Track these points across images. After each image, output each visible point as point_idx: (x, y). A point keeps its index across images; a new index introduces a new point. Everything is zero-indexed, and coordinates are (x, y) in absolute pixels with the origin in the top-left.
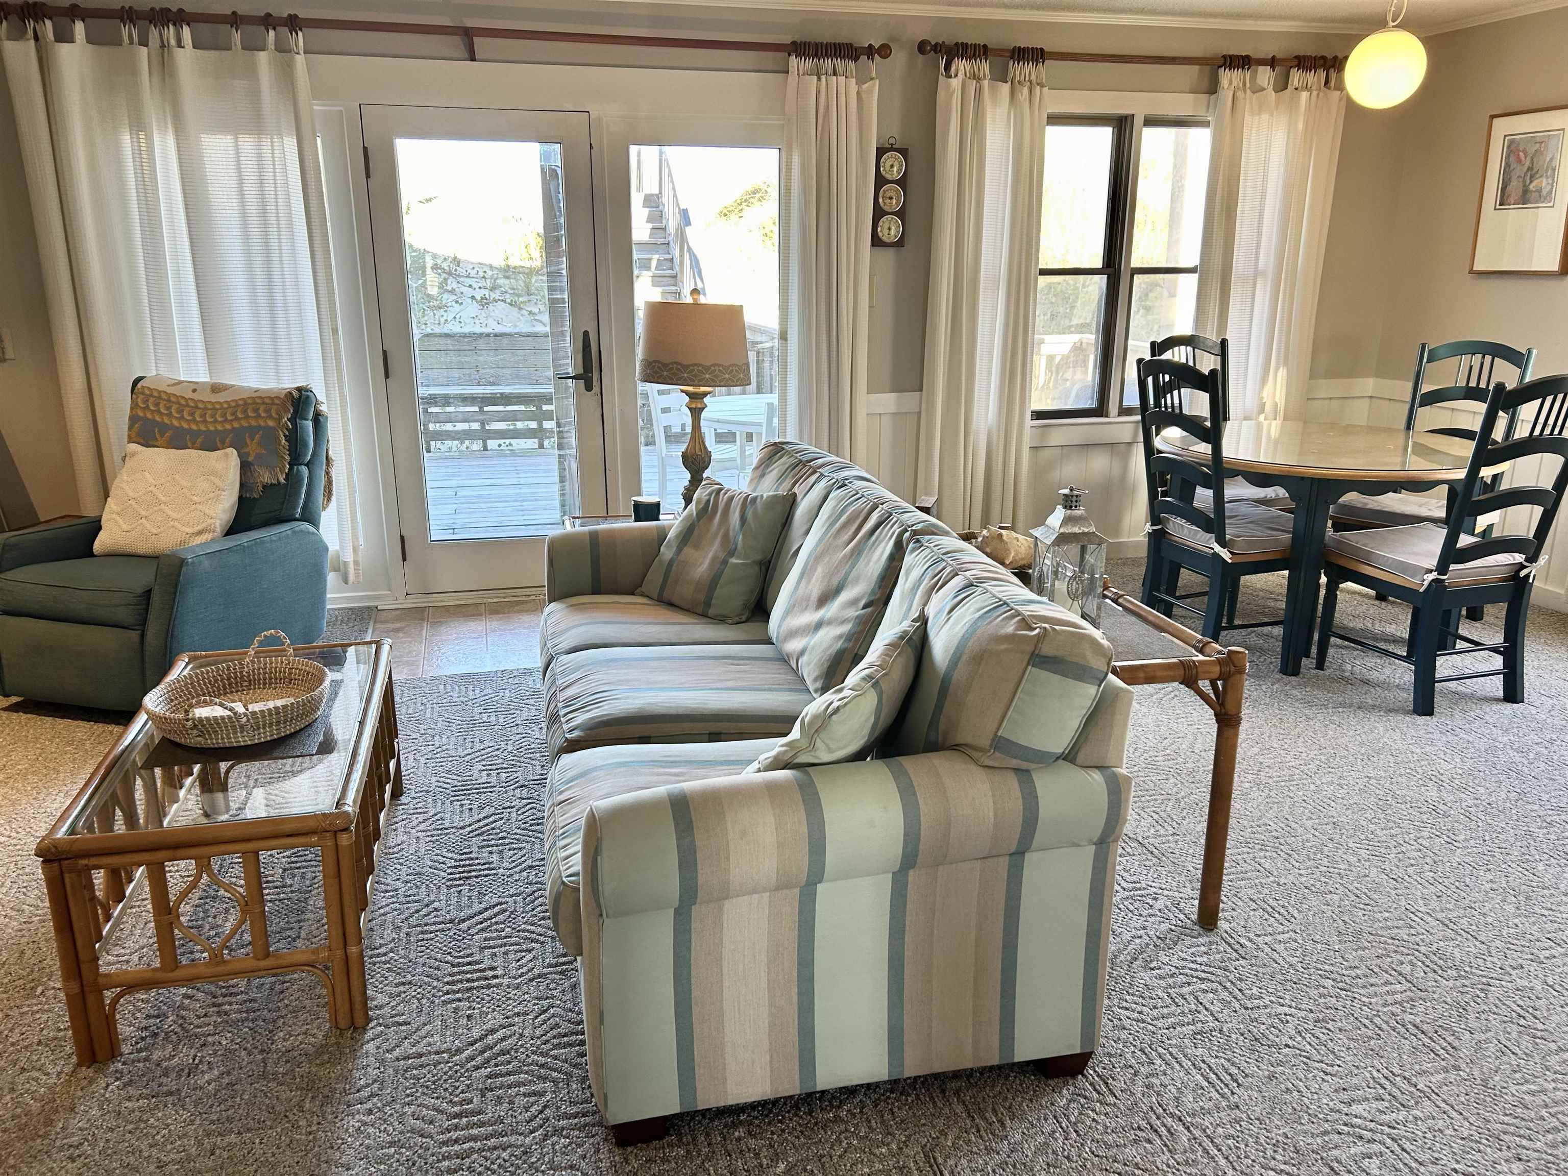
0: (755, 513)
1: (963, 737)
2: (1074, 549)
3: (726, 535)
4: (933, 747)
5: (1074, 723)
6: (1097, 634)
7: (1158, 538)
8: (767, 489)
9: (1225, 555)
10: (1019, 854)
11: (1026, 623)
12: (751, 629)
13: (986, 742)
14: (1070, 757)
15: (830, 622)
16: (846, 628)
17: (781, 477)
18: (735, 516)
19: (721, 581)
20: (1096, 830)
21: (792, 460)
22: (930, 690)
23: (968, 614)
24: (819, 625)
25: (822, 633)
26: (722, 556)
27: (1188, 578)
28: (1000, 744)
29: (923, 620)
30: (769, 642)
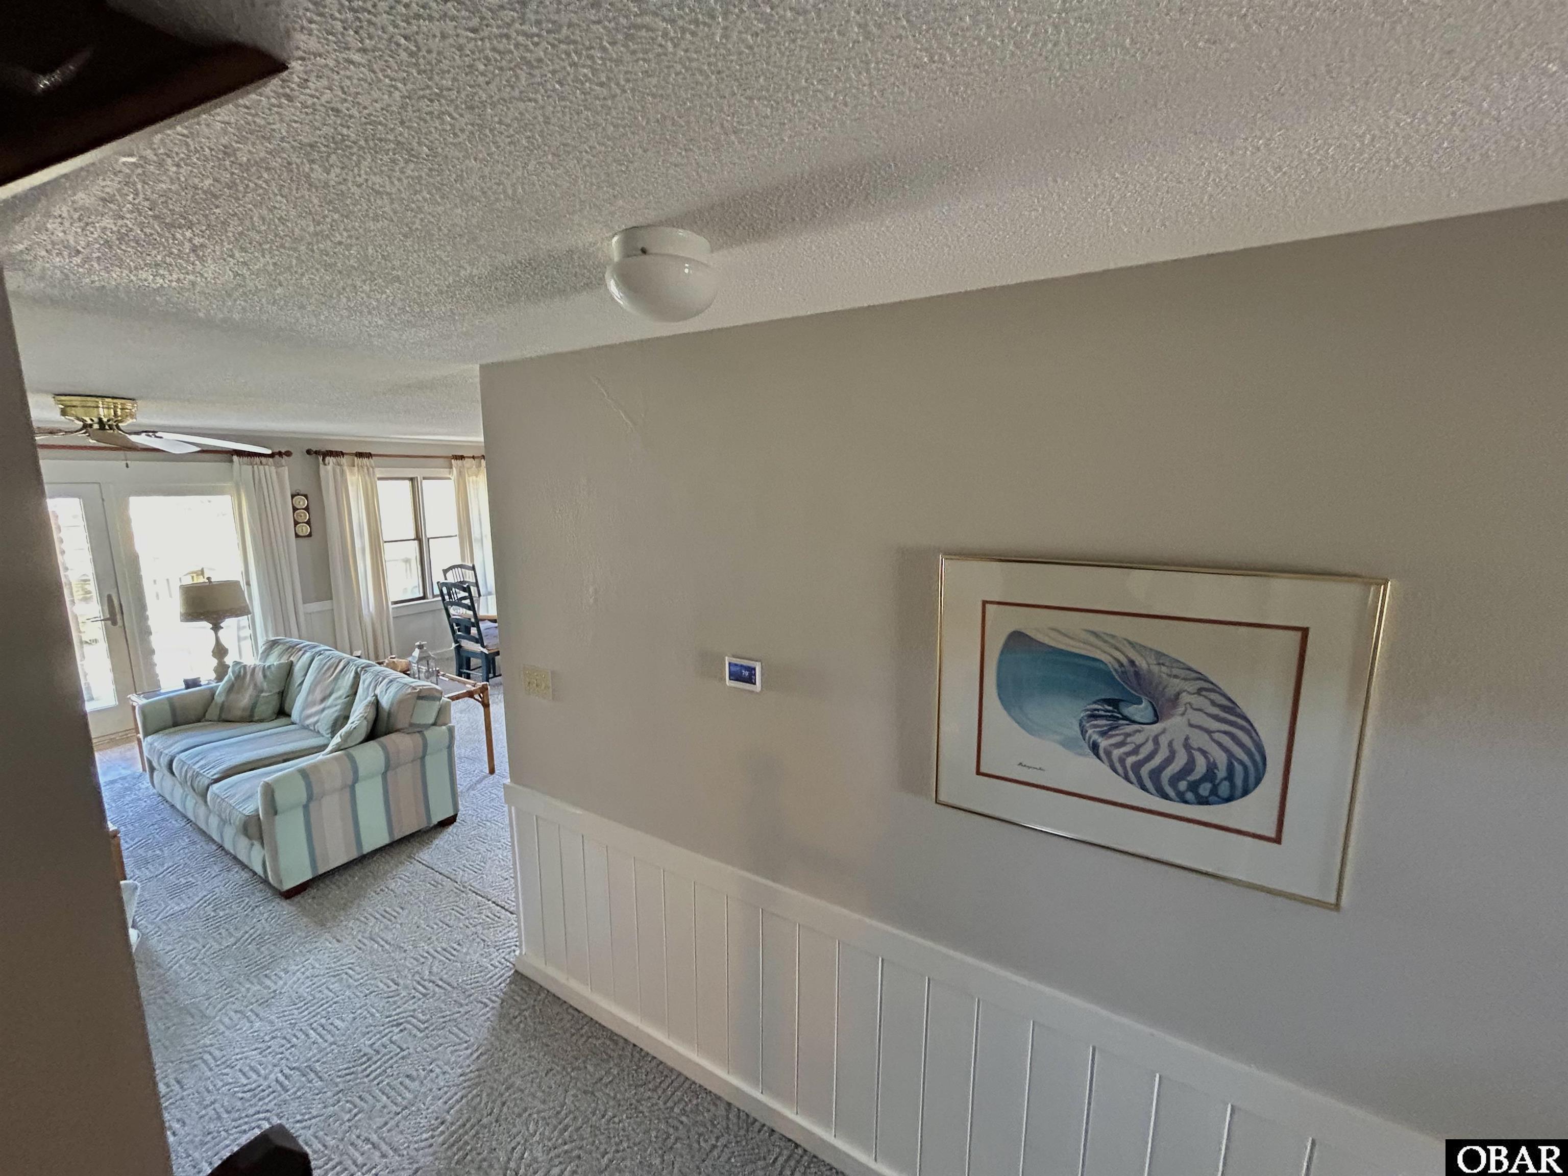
0: (271, 673)
1: (399, 726)
2: (425, 662)
3: (255, 685)
4: (388, 732)
5: (434, 714)
6: (437, 687)
7: (459, 648)
8: (274, 660)
9: (487, 652)
10: (423, 758)
11: (414, 688)
12: (283, 720)
13: (407, 725)
14: (434, 724)
15: (329, 707)
16: (338, 707)
17: (280, 656)
18: (261, 675)
19: (259, 704)
20: (447, 743)
21: (285, 647)
22: (384, 716)
23: (393, 690)
24: (323, 710)
25: (326, 712)
26: (255, 694)
27: (474, 662)
28: (412, 725)
29: (376, 696)
30: (293, 723)
